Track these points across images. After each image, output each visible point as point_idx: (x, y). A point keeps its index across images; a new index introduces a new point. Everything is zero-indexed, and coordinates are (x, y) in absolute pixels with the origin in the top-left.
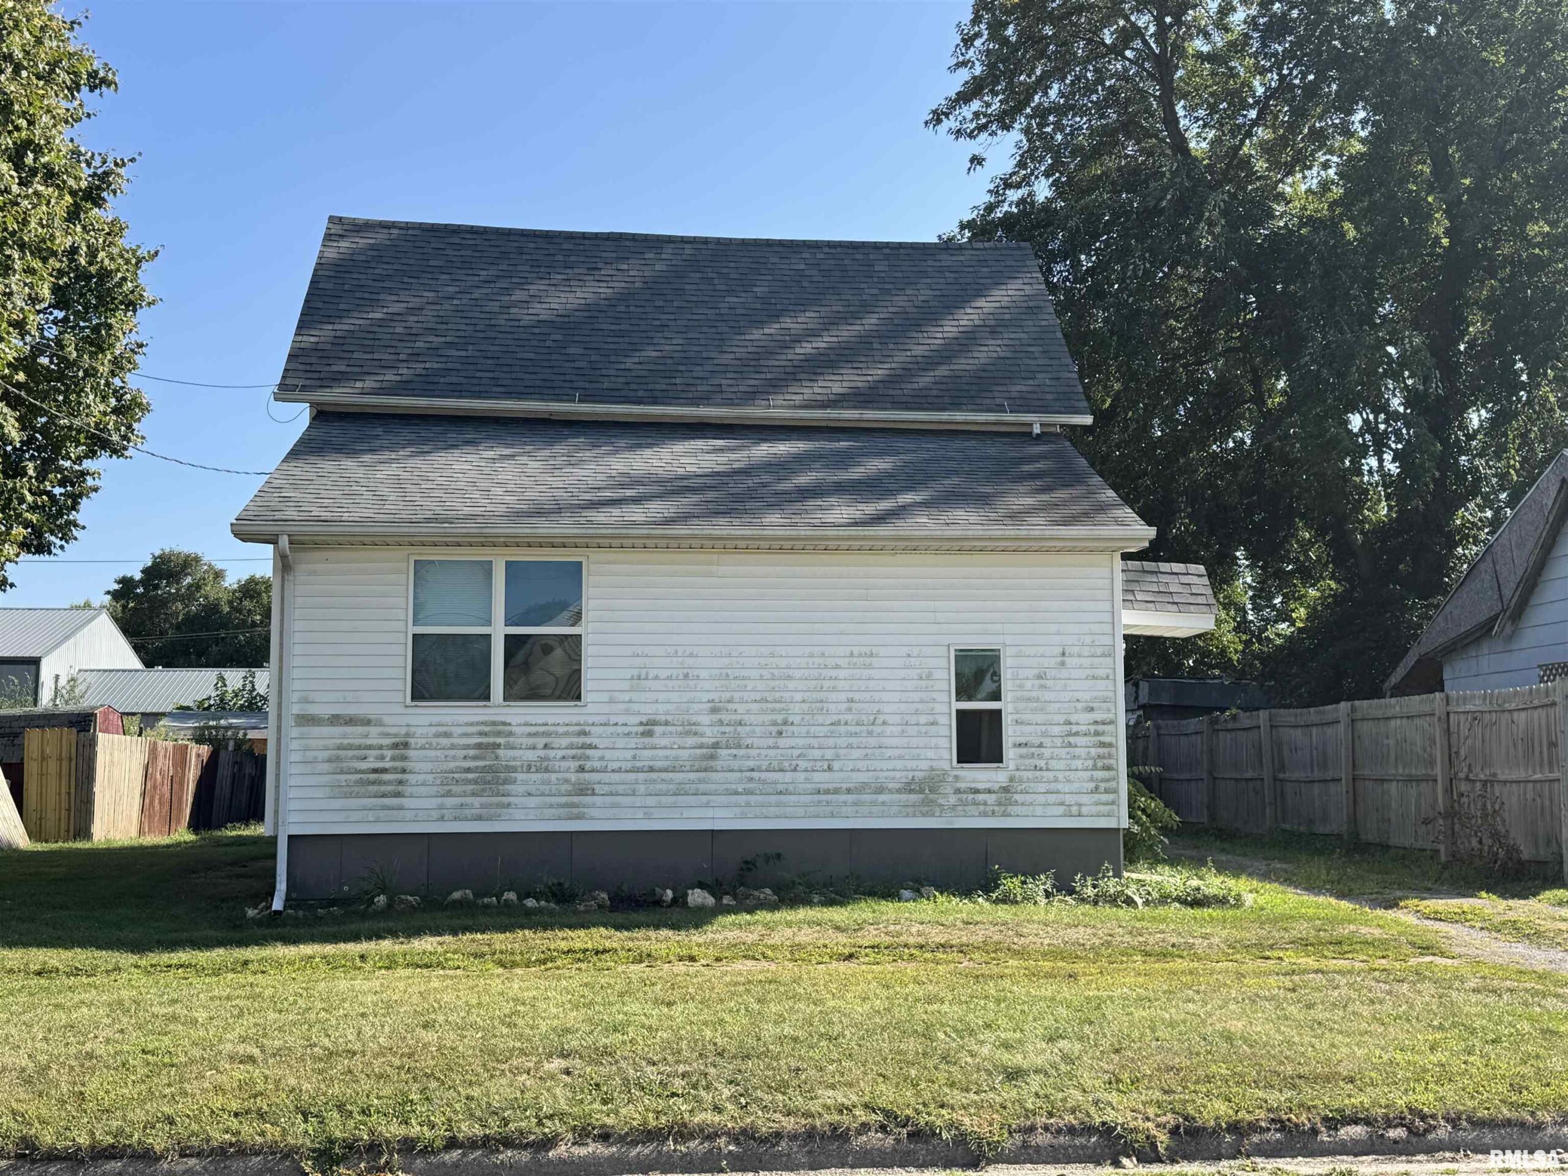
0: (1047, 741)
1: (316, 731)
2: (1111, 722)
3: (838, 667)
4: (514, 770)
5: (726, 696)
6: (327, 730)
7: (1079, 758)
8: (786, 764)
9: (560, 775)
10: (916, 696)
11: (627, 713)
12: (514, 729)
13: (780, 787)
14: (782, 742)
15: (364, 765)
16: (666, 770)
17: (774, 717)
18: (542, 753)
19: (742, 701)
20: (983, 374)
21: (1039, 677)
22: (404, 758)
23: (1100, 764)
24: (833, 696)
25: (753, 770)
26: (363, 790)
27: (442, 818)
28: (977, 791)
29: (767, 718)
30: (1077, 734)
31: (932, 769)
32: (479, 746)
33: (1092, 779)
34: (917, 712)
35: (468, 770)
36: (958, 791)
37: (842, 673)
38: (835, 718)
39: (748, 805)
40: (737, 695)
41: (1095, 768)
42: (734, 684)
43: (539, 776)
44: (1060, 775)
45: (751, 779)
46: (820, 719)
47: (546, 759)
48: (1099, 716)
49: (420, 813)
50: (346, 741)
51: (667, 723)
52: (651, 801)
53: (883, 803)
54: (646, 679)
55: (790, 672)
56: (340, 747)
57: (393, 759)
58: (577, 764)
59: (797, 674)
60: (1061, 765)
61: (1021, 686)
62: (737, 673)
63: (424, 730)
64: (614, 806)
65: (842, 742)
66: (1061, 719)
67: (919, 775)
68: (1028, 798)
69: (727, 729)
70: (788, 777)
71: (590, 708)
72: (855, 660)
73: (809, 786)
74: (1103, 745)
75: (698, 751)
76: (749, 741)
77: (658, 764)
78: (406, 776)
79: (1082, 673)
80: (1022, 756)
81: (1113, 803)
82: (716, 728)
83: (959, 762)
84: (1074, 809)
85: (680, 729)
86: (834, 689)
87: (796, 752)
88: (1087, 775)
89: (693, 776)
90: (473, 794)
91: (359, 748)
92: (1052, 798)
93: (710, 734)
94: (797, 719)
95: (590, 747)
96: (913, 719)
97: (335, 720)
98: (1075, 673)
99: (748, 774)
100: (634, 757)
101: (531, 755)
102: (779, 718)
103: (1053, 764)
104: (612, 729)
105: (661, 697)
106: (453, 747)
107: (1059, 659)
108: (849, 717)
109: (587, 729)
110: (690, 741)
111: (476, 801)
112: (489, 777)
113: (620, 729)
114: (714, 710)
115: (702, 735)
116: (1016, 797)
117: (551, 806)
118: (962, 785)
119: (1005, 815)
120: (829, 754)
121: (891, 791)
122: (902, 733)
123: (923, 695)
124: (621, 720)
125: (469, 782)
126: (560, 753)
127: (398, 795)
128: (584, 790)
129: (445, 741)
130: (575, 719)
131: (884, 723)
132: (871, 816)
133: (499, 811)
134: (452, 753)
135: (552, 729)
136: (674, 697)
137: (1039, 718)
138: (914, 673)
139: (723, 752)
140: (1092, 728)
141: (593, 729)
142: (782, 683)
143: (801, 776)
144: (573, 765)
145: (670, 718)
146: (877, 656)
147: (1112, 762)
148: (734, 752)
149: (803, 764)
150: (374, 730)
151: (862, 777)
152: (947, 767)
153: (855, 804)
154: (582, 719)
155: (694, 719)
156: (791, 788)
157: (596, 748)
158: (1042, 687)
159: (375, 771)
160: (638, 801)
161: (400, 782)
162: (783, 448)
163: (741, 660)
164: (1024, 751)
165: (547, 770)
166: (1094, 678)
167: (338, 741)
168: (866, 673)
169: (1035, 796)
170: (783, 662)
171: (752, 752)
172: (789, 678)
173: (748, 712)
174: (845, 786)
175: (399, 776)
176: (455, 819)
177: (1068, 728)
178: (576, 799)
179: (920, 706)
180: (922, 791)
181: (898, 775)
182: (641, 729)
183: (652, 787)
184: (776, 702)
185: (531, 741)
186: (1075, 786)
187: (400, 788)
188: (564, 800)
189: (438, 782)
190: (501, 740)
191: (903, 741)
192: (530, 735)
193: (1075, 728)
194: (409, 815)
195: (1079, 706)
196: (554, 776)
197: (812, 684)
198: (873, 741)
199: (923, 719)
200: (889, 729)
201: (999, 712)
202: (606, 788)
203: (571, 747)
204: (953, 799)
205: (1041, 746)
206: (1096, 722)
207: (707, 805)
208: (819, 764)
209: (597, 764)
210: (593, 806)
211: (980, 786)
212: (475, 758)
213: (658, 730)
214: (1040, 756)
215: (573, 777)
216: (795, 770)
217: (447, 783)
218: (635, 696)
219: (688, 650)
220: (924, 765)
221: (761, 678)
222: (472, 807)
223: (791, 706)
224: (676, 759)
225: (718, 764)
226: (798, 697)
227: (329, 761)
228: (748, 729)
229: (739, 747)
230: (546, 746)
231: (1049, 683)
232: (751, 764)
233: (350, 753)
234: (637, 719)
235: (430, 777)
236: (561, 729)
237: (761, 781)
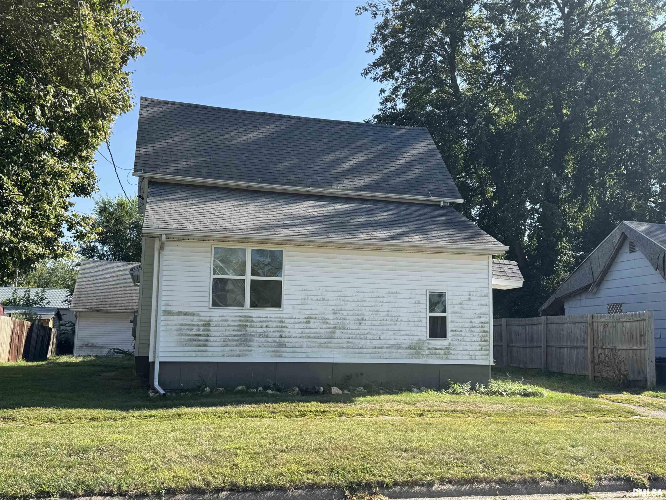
0: (463, 330)
1: (171, 318)
2: (487, 323)
3: (383, 297)
4: (253, 336)
5: (340, 307)
6: (176, 317)
7: (475, 336)
8: (363, 336)
9: (272, 339)
10: (413, 310)
11: (300, 314)
12: (254, 319)
13: (360, 346)
14: (361, 327)
15: (192, 333)
16: (315, 338)
17: (358, 317)
18: (265, 329)
19: (346, 310)
20: (418, 180)
21: (461, 304)
22: (208, 330)
23: (483, 339)
24: (381, 309)
25: (349, 338)
26: (191, 343)
27: (223, 356)
28: (436, 349)
29: (356, 317)
30: (475, 327)
31: (419, 340)
32: (239, 326)
33: (480, 345)
34: (414, 317)
35: (235, 336)
36: (429, 349)
37: (385, 300)
38: (382, 318)
39: (347, 352)
40: (344, 308)
41: (481, 341)
42: (342, 303)
43: (264, 339)
44: (468, 343)
45: (349, 342)
46: (376, 318)
47: (267, 332)
48: (483, 320)
49: (215, 353)
50: (184, 322)
51: (315, 318)
52: (308, 350)
53: (400, 353)
54: (308, 300)
55: (365, 299)
56: (182, 325)
57: (204, 330)
58: (279, 334)
59: (368, 299)
60: (468, 339)
61: (454, 307)
62: (344, 298)
63: (217, 319)
64: (294, 352)
65: (385, 328)
66: (469, 321)
67: (415, 342)
68: (456, 352)
69: (339, 321)
70: (363, 342)
71: (284, 311)
72: (390, 295)
73: (371, 345)
74: (484, 331)
75: (328, 330)
76: (348, 326)
77: (312, 335)
78: (209, 338)
79: (477, 303)
80: (454, 335)
81: (488, 355)
82: (335, 321)
83: (430, 337)
84: (473, 357)
85: (321, 321)
86: (382, 306)
87: (366, 332)
88: (478, 343)
89: (325, 340)
90: (237, 346)
91: (190, 325)
92: (465, 352)
93: (333, 323)
94: (367, 318)
95: (284, 327)
96: (412, 319)
97: (180, 313)
98: (474, 303)
99: (348, 340)
100: (302, 332)
101: (260, 330)
102: (360, 318)
103: (465, 338)
104: (293, 320)
105: (314, 307)
106: (229, 326)
107: (468, 297)
108: (387, 318)
109: (283, 320)
110: (325, 326)
111: (237, 349)
112: (243, 339)
113: (297, 320)
114: (334, 314)
115: (330, 324)
116: (451, 351)
117: (268, 352)
118: (431, 347)
119: (447, 359)
120: (379, 333)
121: (403, 348)
122: (408, 325)
123: (417, 310)
124: (297, 316)
125: (235, 341)
126: (272, 330)
127: (205, 345)
128: (282, 345)
129: (226, 324)
130: (278, 316)
131: (401, 321)
132: (395, 358)
133: (247, 353)
134: (228, 328)
135: (269, 319)
136: (319, 308)
137: (461, 320)
138: (413, 301)
139: (338, 331)
140: (480, 325)
141: (286, 320)
142: (361, 303)
143: (368, 341)
144: (278, 335)
145: (317, 316)
146: (399, 293)
147: (488, 338)
148: (342, 331)
149: (369, 337)
150: (196, 318)
151: (392, 342)
152: (425, 339)
153: (389, 353)
154: (281, 316)
155: (326, 317)
156: (364, 346)
157: (287, 328)
158: (462, 308)
159: (196, 335)
160: (304, 350)
161: (207, 340)
162: (346, 206)
163: (346, 293)
164: (454, 333)
165: (267, 337)
166: (481, 305)
167: (181, 322)
168: (394, 300)
169: (459, 352)
170: (362, 295)
171: (350, 331)
172: (364, 301)
173: (348, 315)
174: (385, 346)
175: (206, 338)
176: (229, 356)
177: (471, 324)
178: (278, 349)
179: (415, 314)
180: (415, 349)
181: (406, 342)
182: (305, 320)
183: (309, 344)
184: (359, 311)
185: (260, 324)
186: (474, 348)
187: (206, 343)
188: (273, 349)
189: (222, 340)
190: (247, 324)
191: (408, 328)
192: (260, 322)
193: (474, 325)
194: (210, 354)
195: (476, 316)
196: (269, 339)
197: (373, 304)
198: (397, 328)
199: (416, 319)
200: (403, 323)
201: (445, 317)
202: (291, 345)
203: (277, 327)
204: (427, 352)
205: (461, 331)
206: (482, 323)
207: (331, 353)
208: (375, 336)
209: (287, 335)
210: (285, 352)
211: (438, 347)
212: (238, 331)
213: (312, 321)
214: (461, 336)
215: (277, 340)
216: (366, 339)
217: (226, 342)
218: (303, 307)
219: (325, 288)
220: (416, 338)
221: (353, 301)
222: (236, 351)
223: (365, 312)
224: (319, 333)
225: (336, 336)
226: (368, 309)
227: (177, 330)
228: (348, 321)
229: (344, 329)
230: (267, 327)
231: (465, 306)
232: (349, 336)
233: (186, 327)
234: (303, 316)
235: (219, 339)
236: (273, 320)
237: (352, 343)
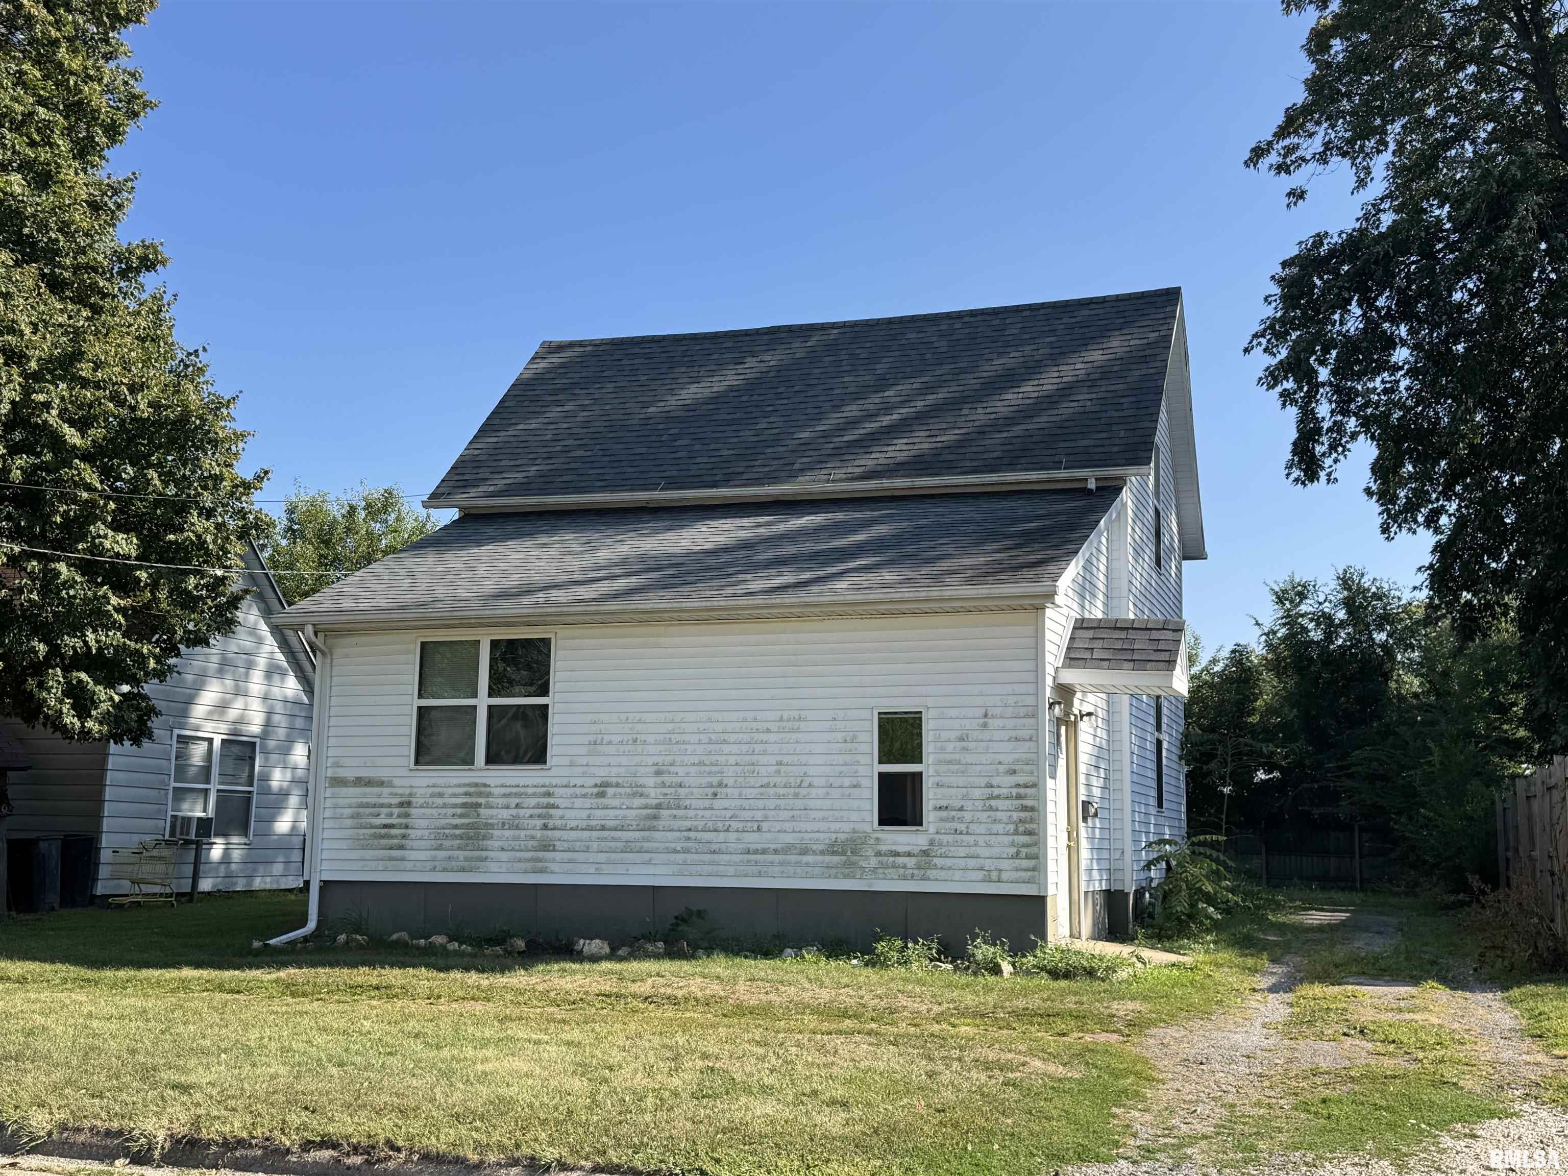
0: (968, 805)
1: (344, 791)
2: (1034, 785)
3: (768, 731)
4: (491, 826)
5: (669, 759)
6: (351, 791)
7: (1000, 821)
8: (720, 825)
9: (528, 833)
10: (840, 759)
11: (584, 775)
12: (492, 790)
13: (715, 847)
14: (717, 803)
15: (377, 821)
16: (615, 829)
17: (710, 779)
18: (514, 812)
19: (682, 765)
20: (1059, 431)
21: (961, 739)
22: (407, 815)
23: (1021, 829)
24: (764, 759)
25: (690, 830)
26: (376, 842)
27: (434, 869)
28: (897, 854)
29: (705, 781)
30: (998, 797)
31: (854, 831)
32: (464, 805)
33: (1012, 844)
34: (841, 775)
35: (456, 827)
36: (879, 854)
37: (772, 737)
38: (765, 781)
39: (685, 863)
40: (678, 759)
41: (1016, 833)
42: (675, 748)
43: (512, 832)
44: (981, 840)
45: (688, 839)
46: (752, 781)
47: (517, 817)
48: (1021, 779)
49: (418, 864)
50: (365, 800)
51: (617, 785)
52: (602, 857)
53: (807, 864)
54: (601, 744)
55: (726, 736)
56: (361, 806)
57: (399, 816)
58: (543, 822)
59: (733, 738)
60: (982, 829)
61: (943, 749)
62: (679, 737)
63: (422, 791)
64: (570, 861)
65: (771, 804)
66: (983, 781)
67: (842, 837)
68: (948, 862)
69: (668, 791)
70: (722, 836)
71: (553, 772)
72: (785, 724)
73: (741, 846)
74: (1025, 808)
75: (645, 812)
76: (688, 802)
77: (610, 823)
78: (409, 831)
79: (1006, 735)
80: (942, 820)
81: (1034, 869)
82: (659, 790)
83: (880, 824)
84: (994, 875)
85: (628, 790)
86: (765, 753)
87: (729, 814)
88: (1007, 839)
89: (637, 835)
90: (459, 848)
91: (374, 806)
92: (972, 863)
93: (654, 795)
94: (731, 782)
95: (553, 806)
96: (837, 782)
97: (359, 782)
98: (998, 735)
99: (686, 834)
100: (589, 817)
101: (505, 814)
102: (715, 780)
103: (973, 827)
104: (570, 791)
105: (614, 761)
106: (445, 806)
107: (983, 720)
108: (778, 780)
109: (551, 790)
110: (638, 802)
111: (461, 854)
112: (472, 833)
113: (578, 791)
114: (658, 773)
115: (647, 796)
116: (936, 861)
117: (520, 861)
118: (884, 848)
119: (924, 878)
120: (759, 815)
121: (814, 853)
122: (826, 797)
123: (848, 758)
124: (579, 782)
125: (456, 837)
126: (529, 812)
127: (401, 847)
128: (547, 846)
129: (439, 801)
130: (541, 781)
131: (810, 786)
132: (795, 876)
133: (478, 864)
134: (444, 811)
135: (522, 790)
136: (624, 760)
137: (961, 781)
138: (839, 736)
139: (665, 813)
140: (1014, 791)
141: (556, 790)
142: (718, 747)
143: (732, 836)
144: (539, 823)
145: (620, 780)
146: (805, 720)
147: (1034, 826)
148: (675, 812)
149: (735, 825)
150: (386, 791)
151: (789, 838)
152: (868, 829)
153: (781, 864)
154: (547, 781)
155: (641, 781)
156: (723, 847)
157: (558, 807)
158: (965, 749)
159: (385, 826)
160: (591, 857)
161: (404, 837)
162: (818, 519)
163: (683, 725)
164: (944, 814)
165: (517, 828)
166: (1017, 739)
167: (360, 800)
168: (794, 736)
169: (956, 860)
170: (719, 727)
171: (691, 813)
172: (725, 742)
173: (688, 774)
174: (773, 846)
175: (403, 831)
176: (445, 870)
177: (989, 791)
178: (540, 854)
179: (843, 768)
180: (844, 853)
181: (821, 836)
182: (595, 790)
183: (603, 844)
184: (712, 765)
185: (505, 801)
186: (996, 851)
187: (404, 842)
188: (529, 855)
189: (432, 836)
190: (482, 800)
191: (827, 804)
192: (505, 795)
193: (996, 791)
194: (410, 866)
195: (1001, 768)
196: (523, 833)
197: (745, 748)
198: (799, 803)
199: (847, 782)
200: (814, 792)
201: (920, 774)
202: (566, 845)
203: (537, 806)
204: (873, 862)
205: (961, 809)
206: (1018, 786)
207: (649, 863)
208: (749, 824)
209: (559, 823)
210: (554, 861)
211: (900, 849)
212: (461, 816)
213: (610, 791)
214: (961, 820)
215: (538, 834)
216: (727, 830)
217: (440, 838)
218: (592, 760)
219: (638, 716)
220: (847, 827)
221: (700, 742)
222: (456, 859)
223: (725, 769)
224: (624, 818)
225: (661, 824)
226: (732, 760)
227: (352, 817)
228: (687, 790)
229: (678, 808)
230: (517, 806)
231: (971, 745)
232: (688, 824)
233: (368, 811)
234: (592, 781)
235: (426, 833)
236: (530, 791)
237: (697, 840)
